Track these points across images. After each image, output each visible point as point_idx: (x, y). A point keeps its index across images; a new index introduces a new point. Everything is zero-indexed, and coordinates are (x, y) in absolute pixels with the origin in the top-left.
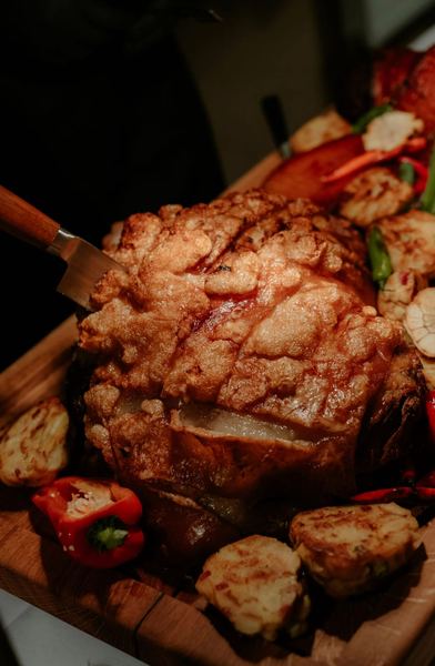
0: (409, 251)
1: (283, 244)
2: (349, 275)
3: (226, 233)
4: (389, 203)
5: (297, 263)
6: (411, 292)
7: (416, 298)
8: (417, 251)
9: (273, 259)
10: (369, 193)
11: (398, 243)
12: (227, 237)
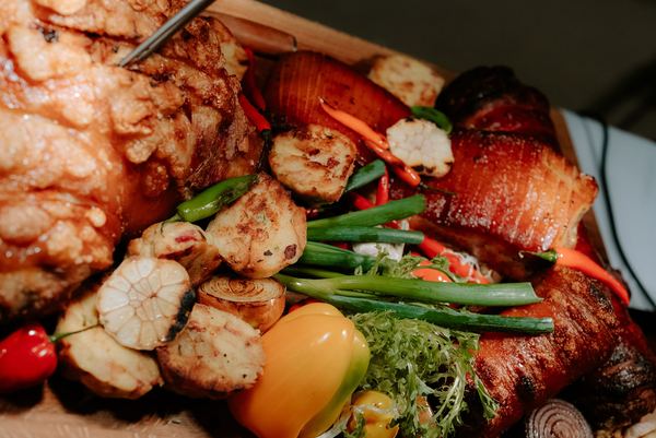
0: (244, 229)
1: (122, 86)
2: (150, 178)
3: (105, 24)
4: (309, 179)
5: (109, 112)
6: (167, 252)
7: (165, 261)
8: (248, 238)
9: (94, 84)
10: (316, 152)
11: (250, 214)
12: (100, 27)
